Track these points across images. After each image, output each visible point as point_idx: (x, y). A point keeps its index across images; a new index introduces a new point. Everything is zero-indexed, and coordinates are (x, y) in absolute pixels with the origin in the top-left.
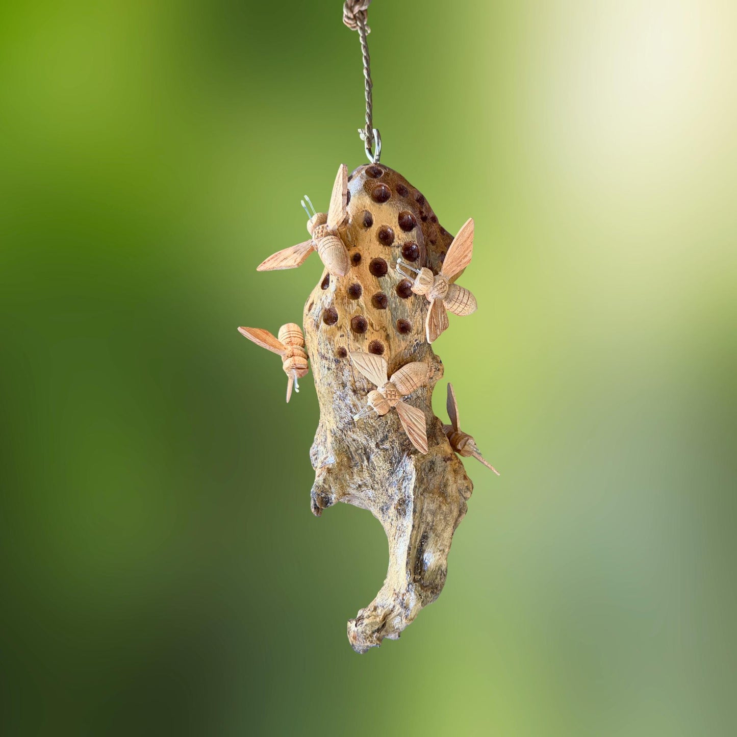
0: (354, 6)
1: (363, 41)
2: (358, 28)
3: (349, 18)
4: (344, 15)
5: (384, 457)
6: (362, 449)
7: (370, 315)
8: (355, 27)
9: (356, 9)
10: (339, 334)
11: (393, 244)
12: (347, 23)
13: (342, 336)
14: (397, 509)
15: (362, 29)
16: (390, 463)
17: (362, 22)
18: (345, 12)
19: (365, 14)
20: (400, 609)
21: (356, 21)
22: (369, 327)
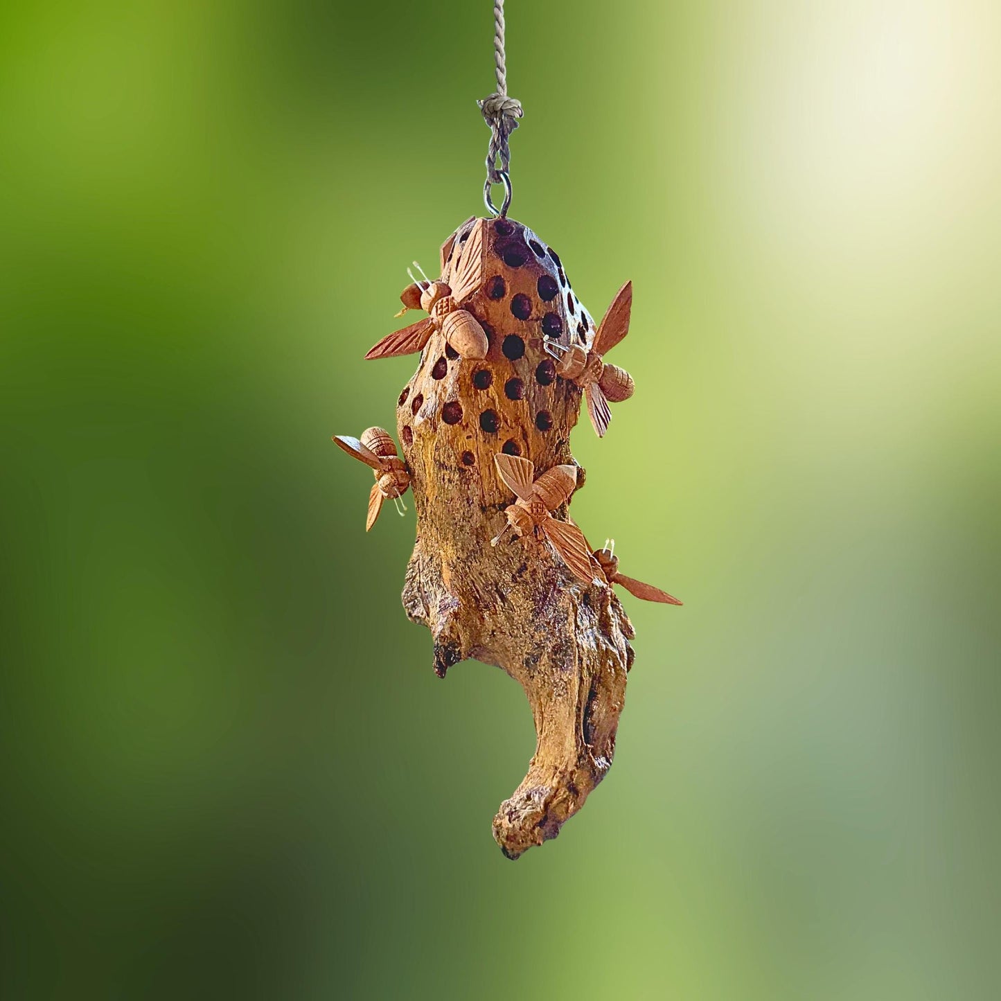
5: (525, 593)
6: (491, 584)
7: (503, 408)
10: (465, 435)
11: (531, 317)
13: (469, 437)
14: (552, 659)
16: (533, 600)
20: (567, 793)
22: (502, 424)
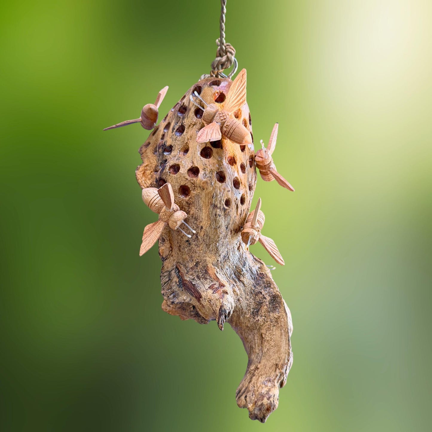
0: (226, 61)
1: (222, 34)
4: (234, 55)
9: (224, 59)
19: (218, 54)
21: (226, 50)
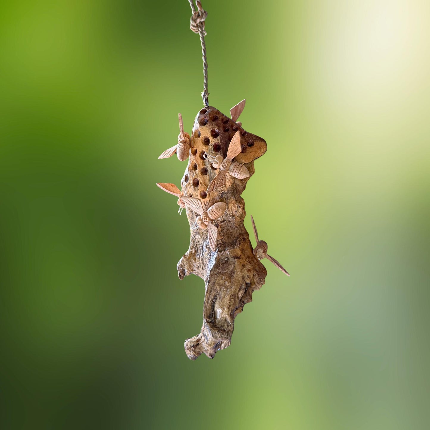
0: (197, 19)
1: (202, 40)
2: (199, 32)
3: (194, 26)
4: (191, 24)
6: (201, 247)
7: (200, 178)
8: (197, 32)
9: (198, 21)
11: (209, 144)
12: (193, 29)
13: (190, 188)
15: (202, 33)
17: (201, 29)
18: (191, 22)
19: (203, 23)
20: (204, 337)
21: (198, 28)
22: (200, 184)
